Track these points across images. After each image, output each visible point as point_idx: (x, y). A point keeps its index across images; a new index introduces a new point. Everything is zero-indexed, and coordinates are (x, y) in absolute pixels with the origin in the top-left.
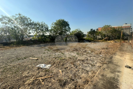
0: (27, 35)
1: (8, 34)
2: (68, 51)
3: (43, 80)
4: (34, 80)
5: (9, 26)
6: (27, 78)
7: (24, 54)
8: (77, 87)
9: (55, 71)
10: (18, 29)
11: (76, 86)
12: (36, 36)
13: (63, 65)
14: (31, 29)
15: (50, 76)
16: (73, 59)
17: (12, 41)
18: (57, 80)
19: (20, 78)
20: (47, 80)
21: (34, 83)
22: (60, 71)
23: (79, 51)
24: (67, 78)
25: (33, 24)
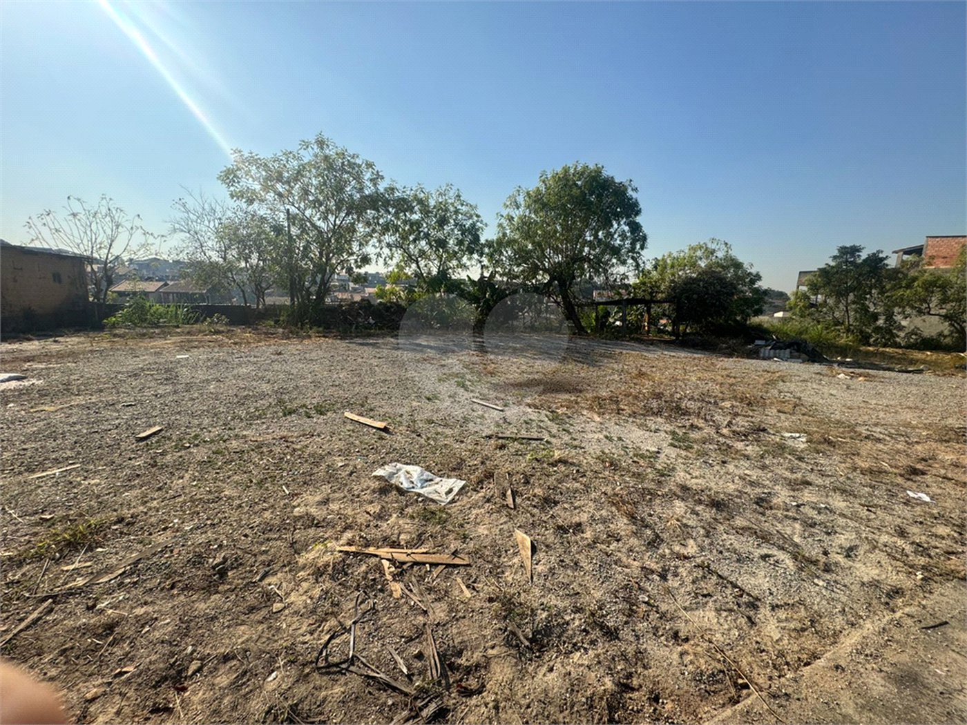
0: (350, 270)
1: (254, 259)
2: (600, 405)
3: (401, 571)
4: (347, 553)
5: (263, 211)
6: (312, 531)
7: (316, 384)
8: (635, 695)
9: (482, 530)
10: (304, 230)
11: (627, 688)
12: (396, 279)
13: (548, 502)
14: (374, 231)
15: (445, 558)
16: (637, 475)
17: (269, 300)
18: (491, 600)
19: (277, 522)
20: (422, 578)
21: (346, 574)
22: (523, 539)
23: (701, 423)
24: (567, 603)
25: (387, 203)
